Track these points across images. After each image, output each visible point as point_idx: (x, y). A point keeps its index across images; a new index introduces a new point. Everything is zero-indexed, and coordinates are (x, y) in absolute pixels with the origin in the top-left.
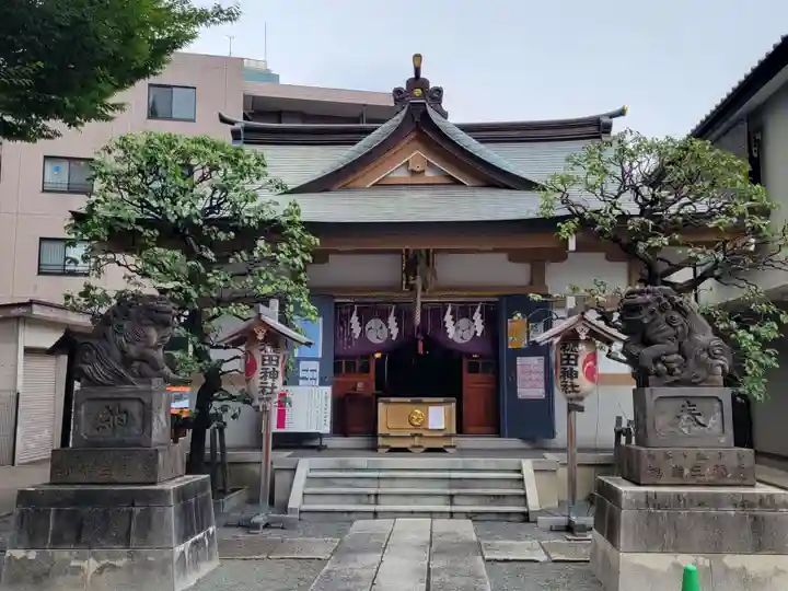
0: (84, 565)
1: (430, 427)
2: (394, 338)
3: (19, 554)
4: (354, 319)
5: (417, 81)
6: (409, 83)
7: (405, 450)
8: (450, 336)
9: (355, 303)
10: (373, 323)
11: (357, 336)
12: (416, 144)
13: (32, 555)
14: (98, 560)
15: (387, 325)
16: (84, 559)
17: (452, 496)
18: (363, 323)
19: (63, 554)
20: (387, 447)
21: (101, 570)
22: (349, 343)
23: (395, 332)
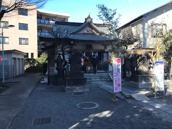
0: (77, 88)
3: (68, 87)
5: (89, 17)
6: (87, 17)
7: (90, 73)
12: (89, 27)
13: (70, 87)
14: (78, 87)
16: (77, 87)
17: (101, 78)
19: (74, 87)
20: (88, 72)
21: (79, 89)
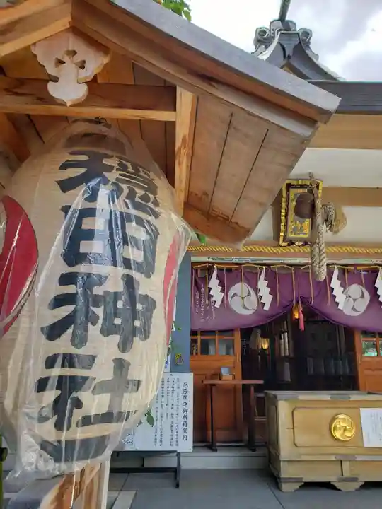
1: (366, 445)
2: (266, 308)
4: (214, 283)
7: (328, 486)
8: (340, 307)
9: (214, 264)
10: (240, 288)
11: (218, 305)
15: (257, 291)
18: (225, 288)
20: (297, 480)
22: (207, 313)
23: (267, 299)
